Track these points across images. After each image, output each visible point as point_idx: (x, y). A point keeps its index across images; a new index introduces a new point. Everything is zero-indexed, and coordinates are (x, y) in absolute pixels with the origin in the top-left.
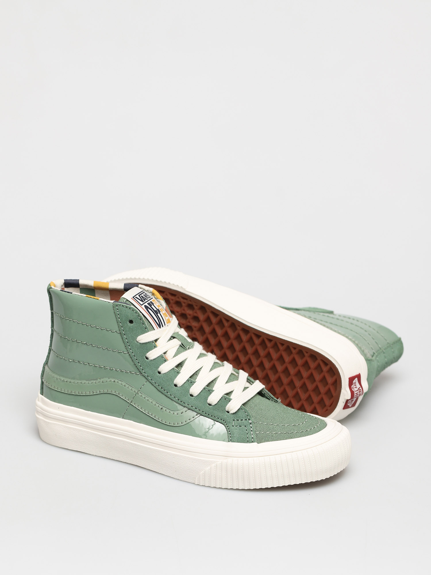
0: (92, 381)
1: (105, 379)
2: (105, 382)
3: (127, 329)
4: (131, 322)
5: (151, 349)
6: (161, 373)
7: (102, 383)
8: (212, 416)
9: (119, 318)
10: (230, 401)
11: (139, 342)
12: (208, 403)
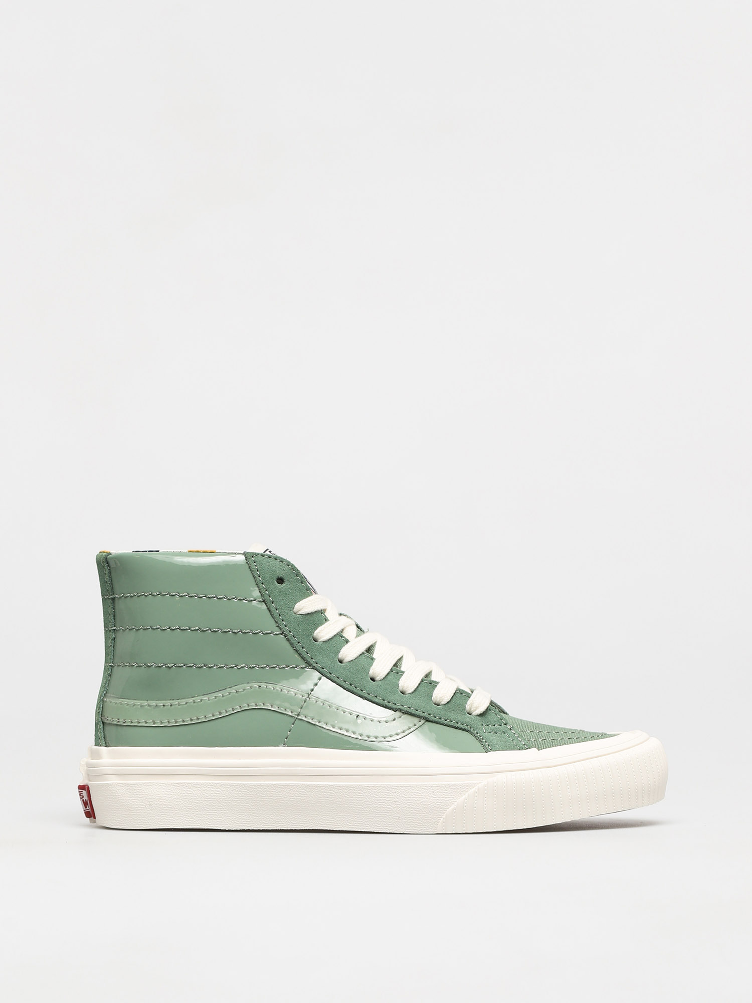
0: (216, 694)
1: (240, 688)
2: (240, 692)
3: (276, 593)
4: (280, 581)
5: (321, 624)
6: (344, 661)
7: (237, 694)
8: (446, 720)
9: (259, 576)
10: (469, 697)
11: (300, 612)
12: (434, 701)
